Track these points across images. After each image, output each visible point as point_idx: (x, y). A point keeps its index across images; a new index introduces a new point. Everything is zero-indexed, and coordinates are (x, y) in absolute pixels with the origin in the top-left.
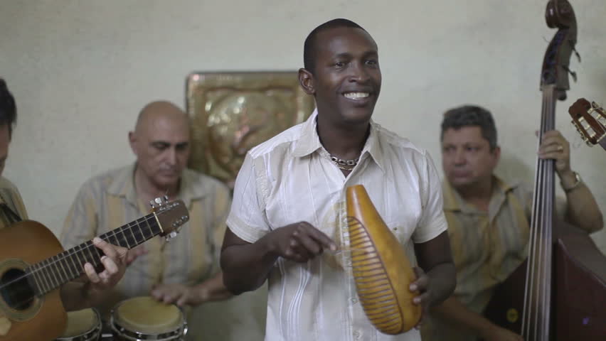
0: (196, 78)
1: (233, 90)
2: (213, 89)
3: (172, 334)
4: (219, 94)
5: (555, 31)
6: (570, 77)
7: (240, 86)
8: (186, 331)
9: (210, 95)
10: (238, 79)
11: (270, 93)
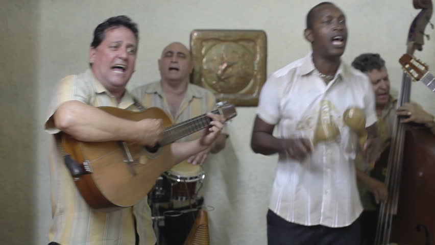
0: (195, 34)
1: (219, 40)
2: (207, 40)
3: (196, 177)
4: (210, 43)
5: (419, 11)
6: (425, 38)
7: (222, 39)
8: (203, 177)
9: (204, 43)
10: (222, 34)
11: (241, 43)
